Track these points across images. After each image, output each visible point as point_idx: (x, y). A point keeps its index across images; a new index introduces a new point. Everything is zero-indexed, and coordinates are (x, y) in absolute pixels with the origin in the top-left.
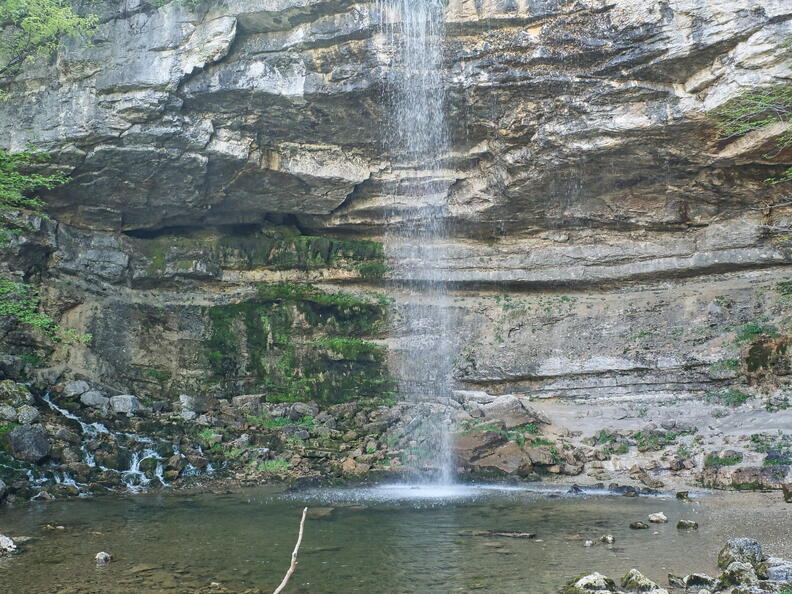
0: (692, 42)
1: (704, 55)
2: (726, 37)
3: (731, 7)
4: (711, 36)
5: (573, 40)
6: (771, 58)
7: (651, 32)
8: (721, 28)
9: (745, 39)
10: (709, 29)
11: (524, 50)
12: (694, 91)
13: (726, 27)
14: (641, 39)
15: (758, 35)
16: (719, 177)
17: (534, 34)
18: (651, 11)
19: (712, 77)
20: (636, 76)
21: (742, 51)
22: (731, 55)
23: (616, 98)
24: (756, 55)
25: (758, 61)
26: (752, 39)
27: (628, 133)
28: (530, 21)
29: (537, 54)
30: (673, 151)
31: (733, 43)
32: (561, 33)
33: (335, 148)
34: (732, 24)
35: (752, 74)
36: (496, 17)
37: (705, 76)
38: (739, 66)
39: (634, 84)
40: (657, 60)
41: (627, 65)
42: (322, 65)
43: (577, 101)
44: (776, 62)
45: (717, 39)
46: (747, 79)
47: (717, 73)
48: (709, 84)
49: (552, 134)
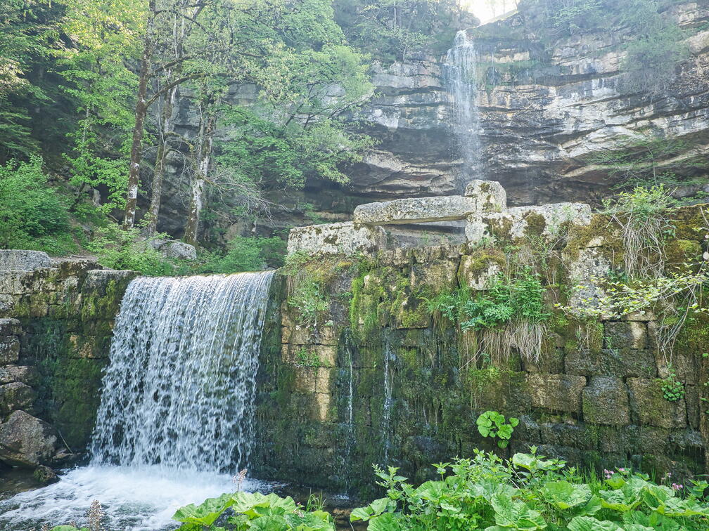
0: (574, 129)
1: (576, 134)
2: (588, 129)
3: (592, 118)
4: (582, 128)
5: (526, 121)
6: (603, 140)
7: (559, 122)
8: (586, 125)
9: (594, 131)
10: (582, 125)
11: (503, 122)
12: (566, 149)
13: (589, 125)
14: (553, 125)
15: (600, 130)
16: (558, 185)
17: (510, 116)
18: (561, 114)
19: (576, 144)
20: (545, 139)
21: (592, 136)
22: (587, 136)
23: (534, 147)
24: (598, 138)
25: (598, 140)
26: (598, 132)
27: (534, 162)
28: (509, 110)
29: (509, 125)
30: (547, 172)
31: (589, 132)
32: (522, 117)
33: (391, 154)
34: (591, 125)
35: (594, 145)
36: (497, 106)
37: (573, 143)
38: (590, 141)
39: (544, 142)
40: (558, 134)
41: (543, 134)
42: (409, 115)
43: (517, 147)
44: (604, 142)
45: (584, 129)
46: (592, 147)
47: (579, 142)
48: (574, 146)
49: (500, 159)
